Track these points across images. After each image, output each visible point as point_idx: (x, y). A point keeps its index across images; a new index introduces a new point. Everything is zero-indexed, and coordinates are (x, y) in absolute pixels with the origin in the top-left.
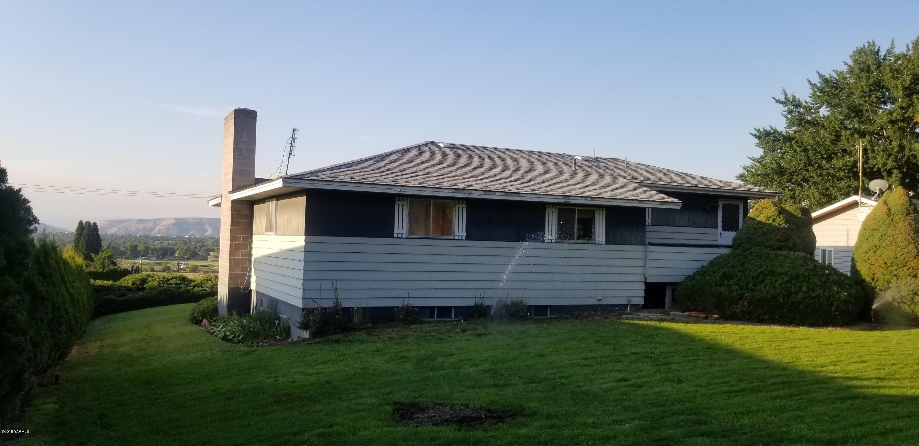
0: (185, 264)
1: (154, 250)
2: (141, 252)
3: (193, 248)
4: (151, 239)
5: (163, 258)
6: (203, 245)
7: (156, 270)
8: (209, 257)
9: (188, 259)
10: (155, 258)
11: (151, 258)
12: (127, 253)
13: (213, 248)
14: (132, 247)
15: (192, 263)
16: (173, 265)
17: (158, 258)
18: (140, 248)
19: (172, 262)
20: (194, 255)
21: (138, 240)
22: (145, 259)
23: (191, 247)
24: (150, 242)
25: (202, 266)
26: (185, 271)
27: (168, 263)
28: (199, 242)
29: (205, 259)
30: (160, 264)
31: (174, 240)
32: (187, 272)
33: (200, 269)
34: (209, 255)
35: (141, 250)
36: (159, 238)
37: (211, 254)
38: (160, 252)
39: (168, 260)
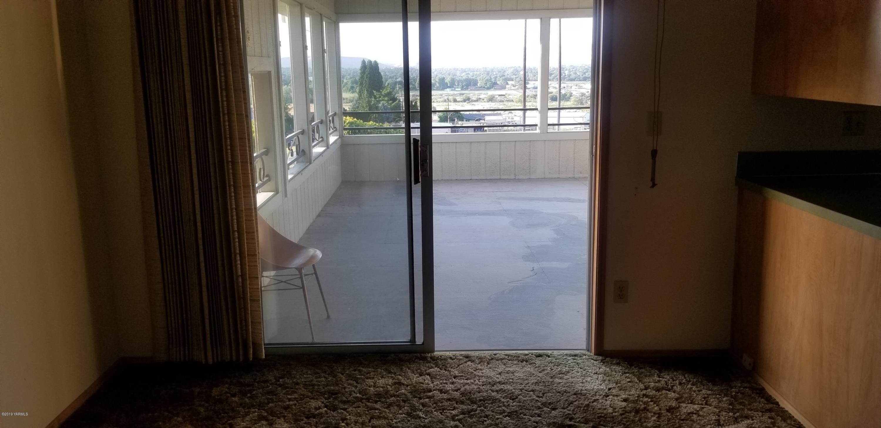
0: (484, 94)
1: (459, 81)
2: (448, 83)
3: (494, 78)
4: (459, 71)
5: (466, 89)
6: (504, 74)
7: (458, 100)
8: (507, 86)
9: (488, 89)
10: (460, 89)
11: (456, 89)
12: (436, 85)
13: (512, 77)
14: (440, 79)
15: (491, 93)
16: (475, 95)
17: (462, 89)
18: (447, 80)
19: (473, 92)
20: (493, 85)
21: (448, 72)
22: (452, 90)
23: (493, 77)
24: (458, 74)
25: (500, 95)
26: (483, 101)
27: (470, 94)
28: (499, 72)
29: (503, 88)
30: (463, 94)
31: (479, 71)
32: (485, 102)
33: (496, 98)
34: (507, 84)
35: (448, 82)
36: (467, 70)
37: (510, 82)
38: (464, 83)
39: (471, 90)
